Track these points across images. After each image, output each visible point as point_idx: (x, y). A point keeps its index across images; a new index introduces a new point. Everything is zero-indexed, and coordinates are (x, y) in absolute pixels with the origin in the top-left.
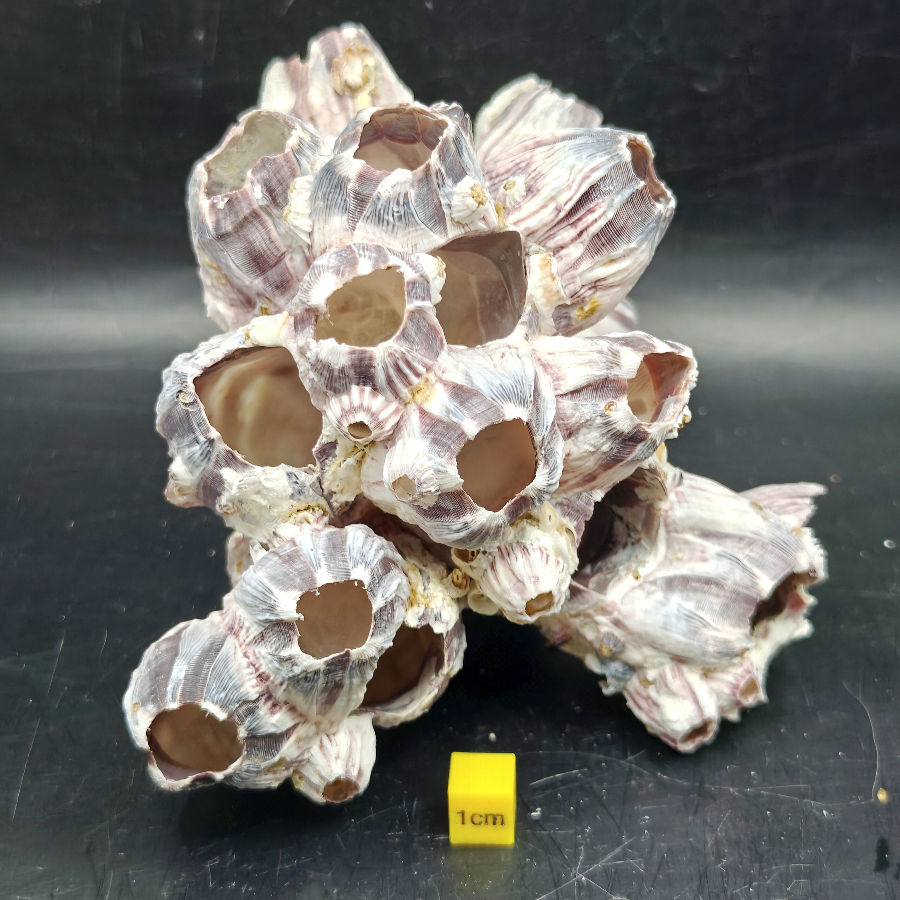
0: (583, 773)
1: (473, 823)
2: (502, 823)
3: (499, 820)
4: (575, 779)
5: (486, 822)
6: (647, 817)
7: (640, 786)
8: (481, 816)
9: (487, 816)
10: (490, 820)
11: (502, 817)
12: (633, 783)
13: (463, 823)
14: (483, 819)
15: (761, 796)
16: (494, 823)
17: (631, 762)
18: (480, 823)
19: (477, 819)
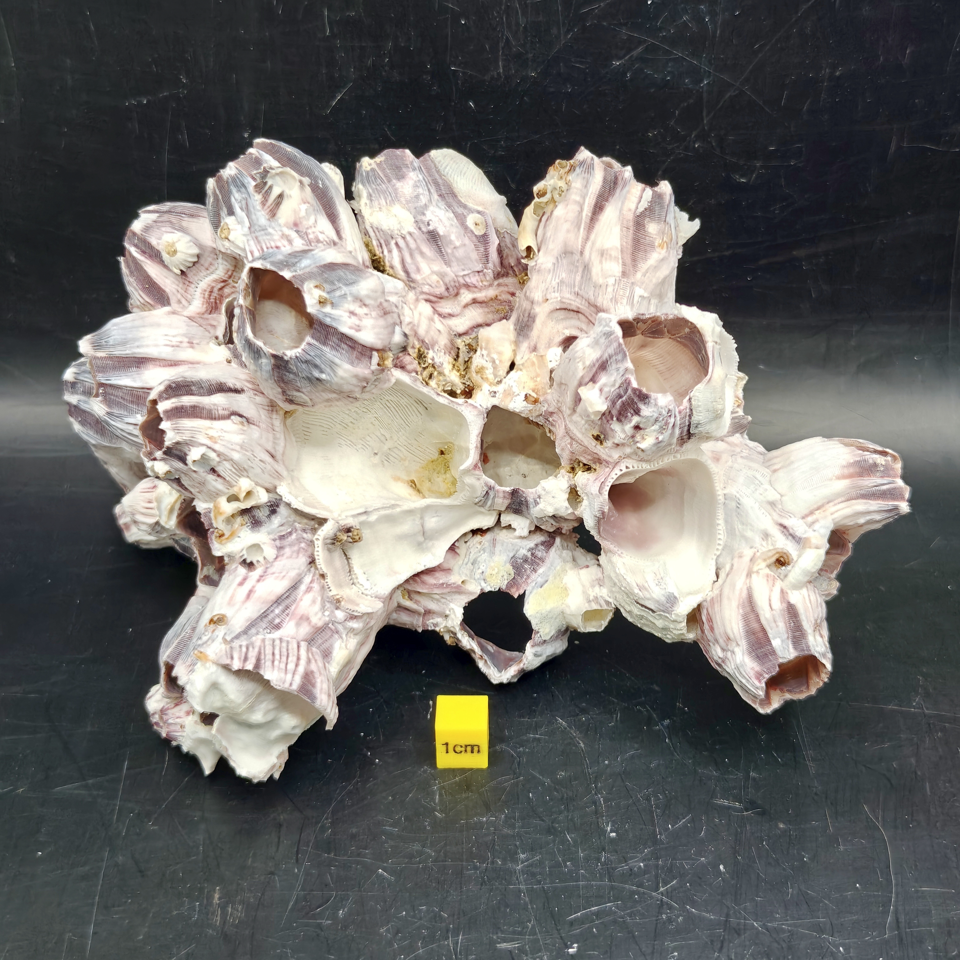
0: (617, 907)
1: (456, 752)
2: (479, 751)
3: (476, 749)
4: (609, 912)
5: (466, 751)
6: (676, 954)
7: (670, 920)
8: (461, 747)
9: (466, 746)
10: (469, 749)
11: (478, 746)
12: (664, 916)
13: (447, 752)
14: (463, 749)
15: (783, 931)
16: (472, 752)
17: (662, 894)
18: (461, 752)
19: (458, 749)
